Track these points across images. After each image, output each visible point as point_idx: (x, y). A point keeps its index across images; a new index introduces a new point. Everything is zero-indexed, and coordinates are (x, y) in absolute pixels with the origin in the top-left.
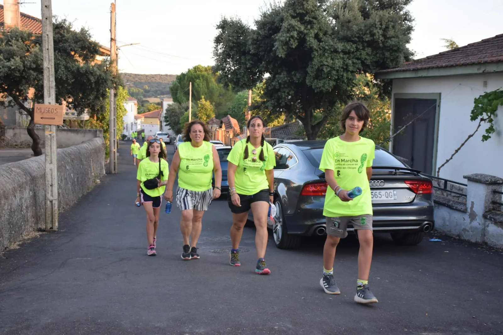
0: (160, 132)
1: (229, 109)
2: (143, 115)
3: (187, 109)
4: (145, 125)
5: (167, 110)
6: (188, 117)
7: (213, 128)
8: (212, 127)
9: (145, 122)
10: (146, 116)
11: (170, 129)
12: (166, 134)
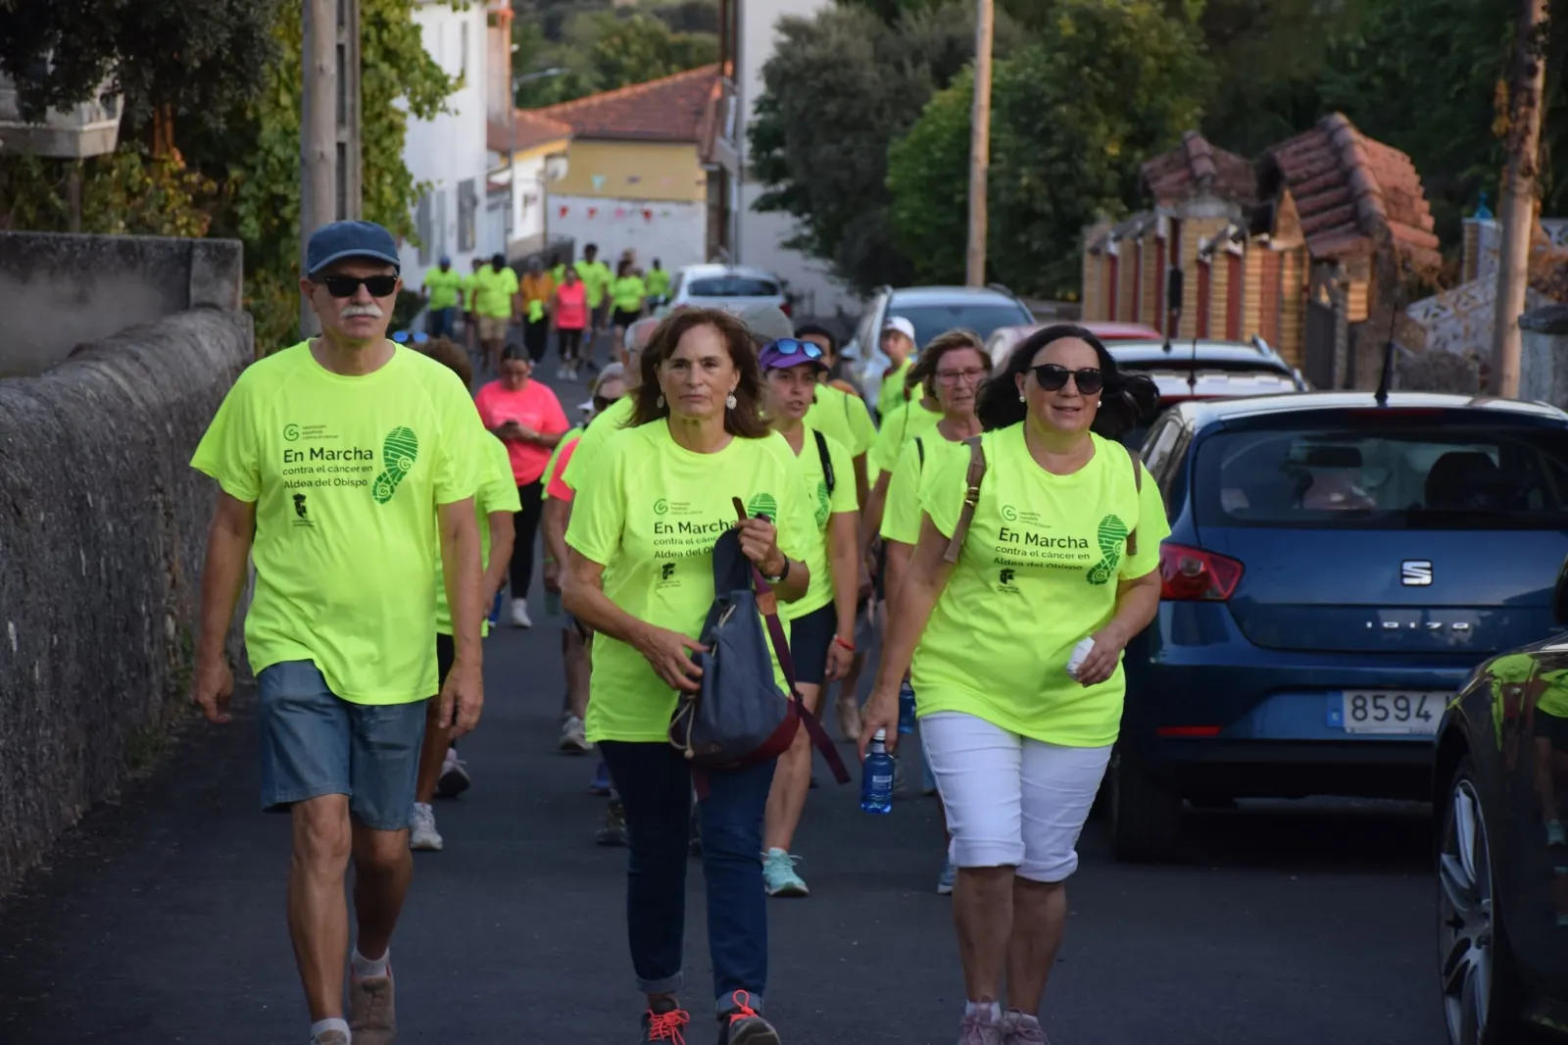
0: (715, 270)
1: (1337, 59)
2: (564, 118)
3: (954, 57)
4: (579, 206)
5: (773, 74)
6: (966, 133)
7: (1186, 233)
8: (1175, 225)
9: (577, 184)
10: (591, 127)
11: (794, 244)
12: (768, 288)
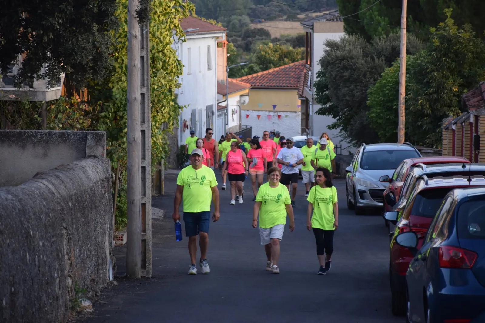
0: (304, 138)
2: (247, 81)
4: (254, 114)
5: (323, 62)
6: (397, 83)
7: (481, 121)
8: (476, 118)
9: (253, 106)
10: (257, 84)
11: (332, 126)
